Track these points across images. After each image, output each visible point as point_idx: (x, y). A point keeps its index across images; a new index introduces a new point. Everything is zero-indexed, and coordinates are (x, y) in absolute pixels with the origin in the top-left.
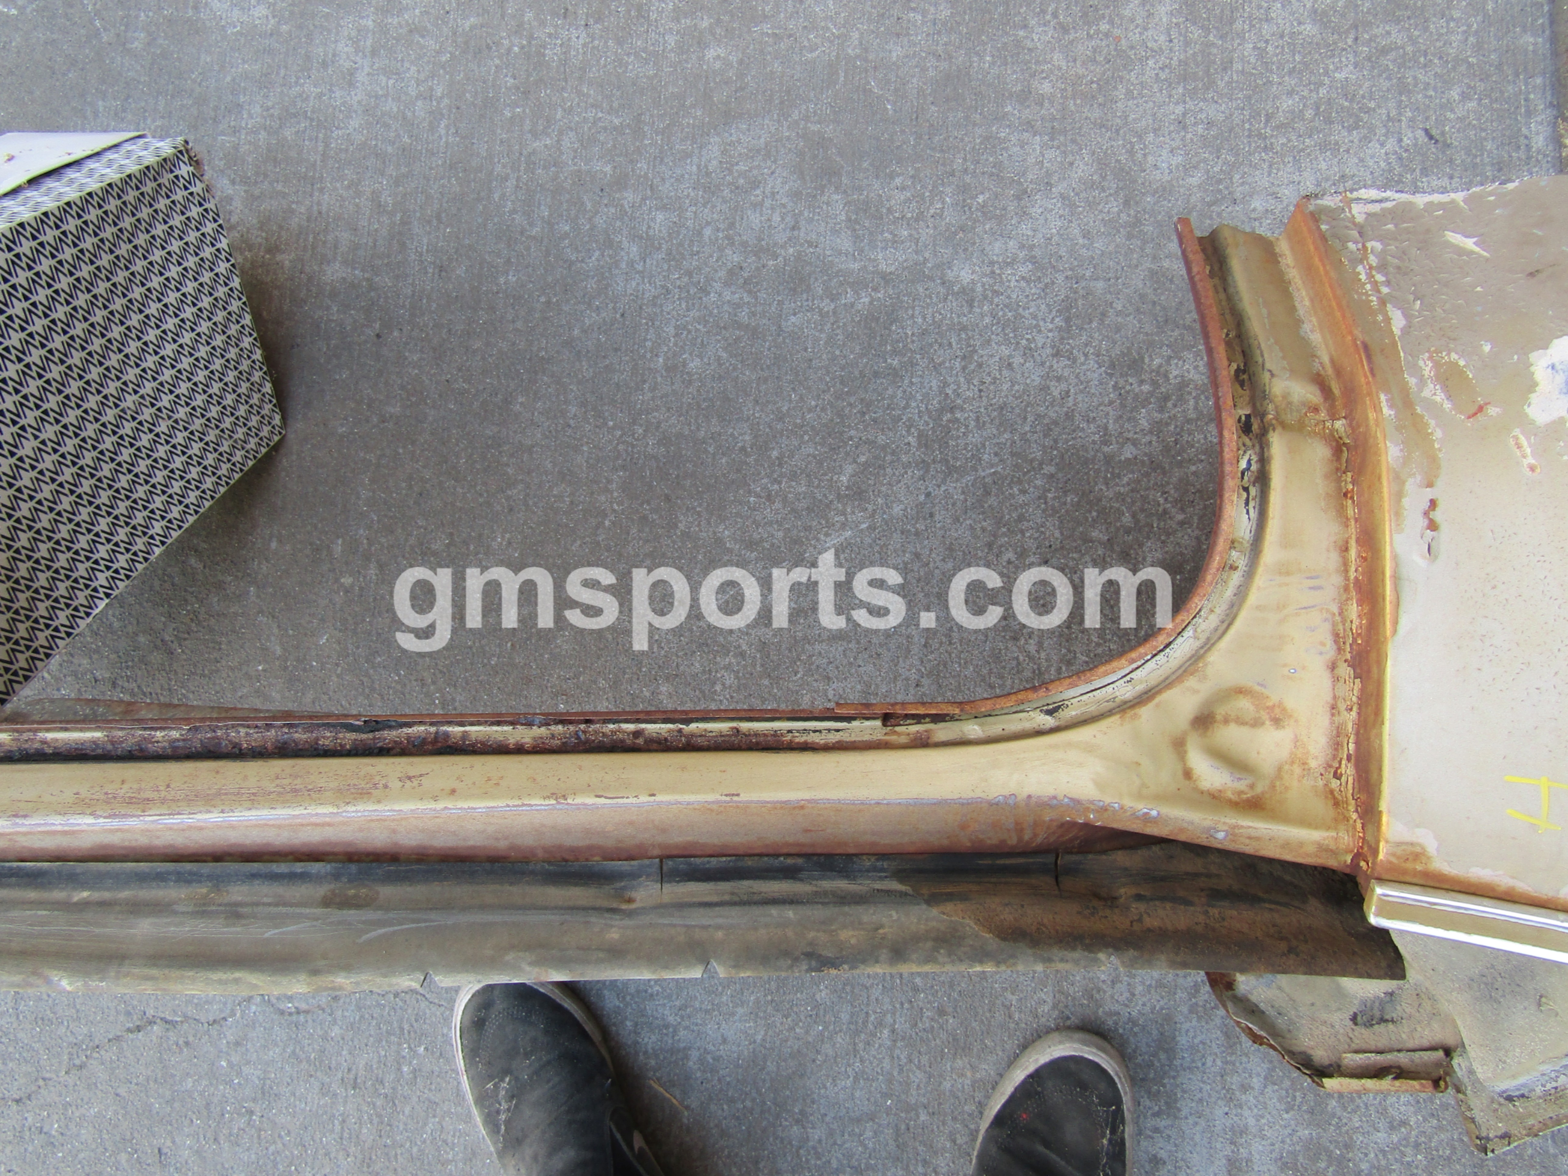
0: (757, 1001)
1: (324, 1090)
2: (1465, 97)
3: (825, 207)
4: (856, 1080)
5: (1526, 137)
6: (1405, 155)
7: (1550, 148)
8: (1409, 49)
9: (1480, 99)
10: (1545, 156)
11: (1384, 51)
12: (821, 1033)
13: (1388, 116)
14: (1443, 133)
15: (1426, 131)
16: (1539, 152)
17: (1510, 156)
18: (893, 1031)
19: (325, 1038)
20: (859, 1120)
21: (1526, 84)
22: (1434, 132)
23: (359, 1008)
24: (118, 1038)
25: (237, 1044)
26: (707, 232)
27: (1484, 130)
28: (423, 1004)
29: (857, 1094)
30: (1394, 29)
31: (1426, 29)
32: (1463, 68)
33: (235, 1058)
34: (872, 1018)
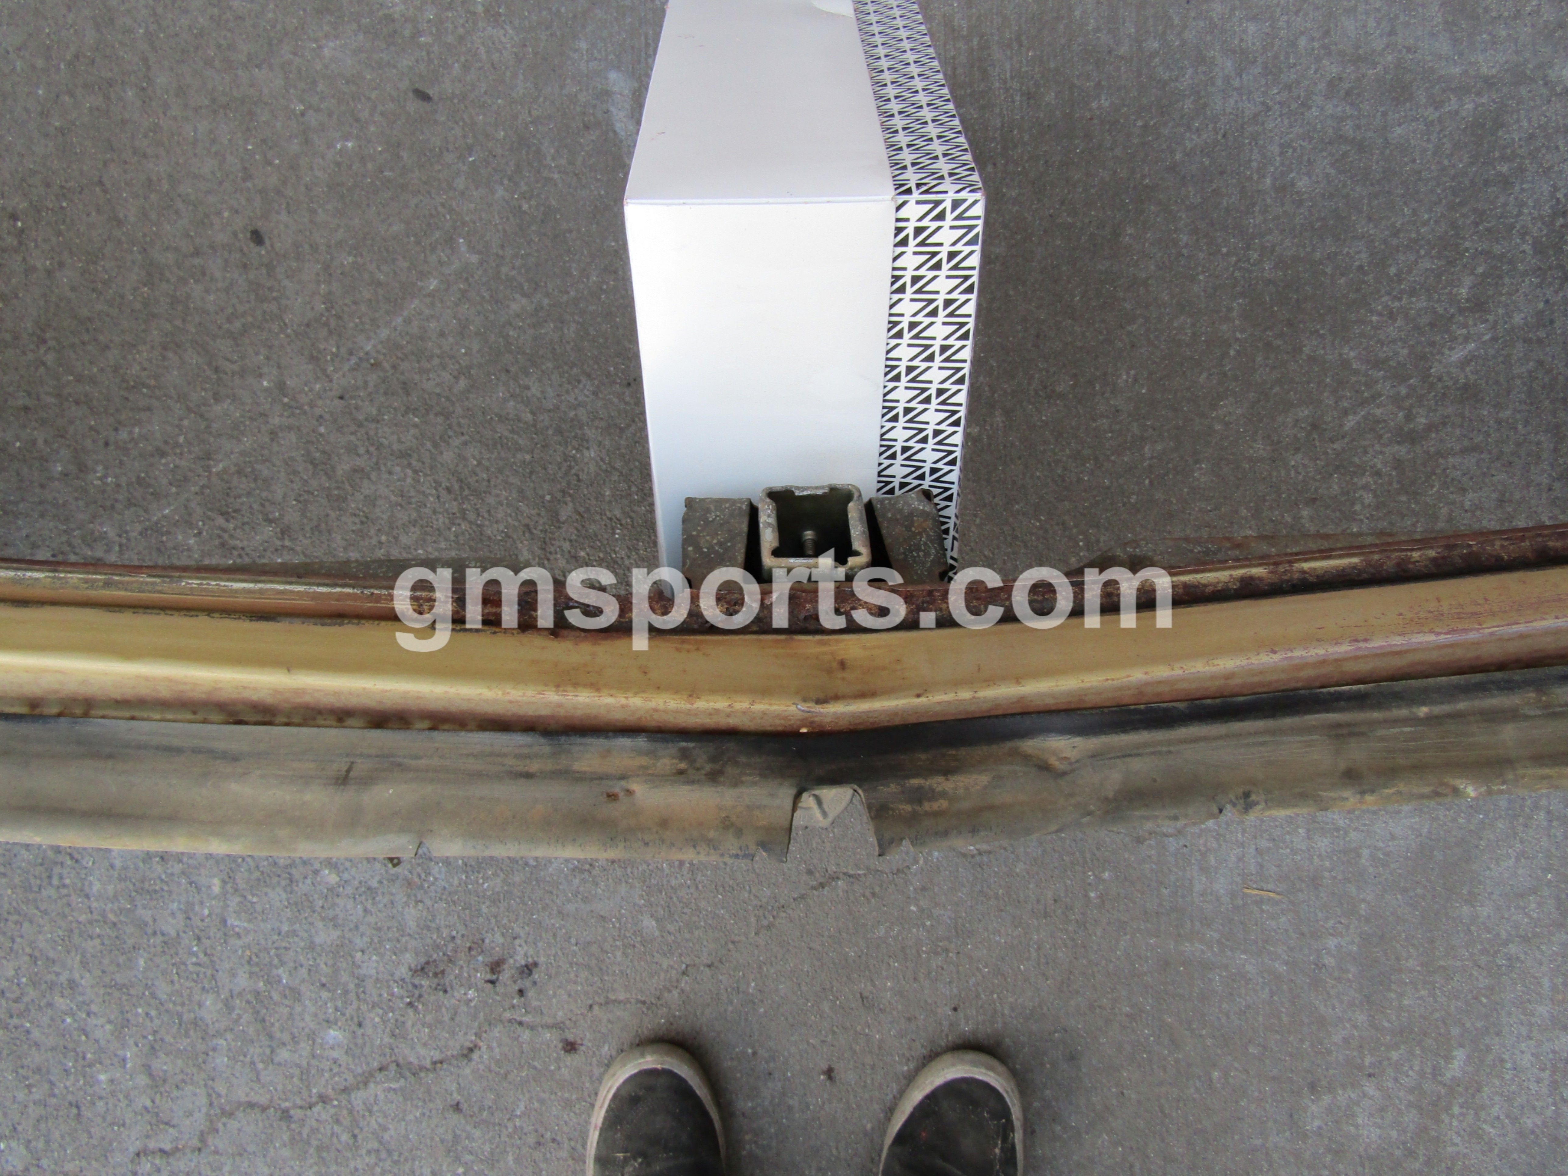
1: (1016, 922)
3: (1420, 9)
4: (1517, 859)
12: (1482, 822)
18: (1549, 812)
19: (1010, 874)
20: (1522, 895)
24: (803, 897)
25: (924, 889)
26: (1302, 42)
29: (1520, 871)
33: (924, 903)
34: (1528, 803)
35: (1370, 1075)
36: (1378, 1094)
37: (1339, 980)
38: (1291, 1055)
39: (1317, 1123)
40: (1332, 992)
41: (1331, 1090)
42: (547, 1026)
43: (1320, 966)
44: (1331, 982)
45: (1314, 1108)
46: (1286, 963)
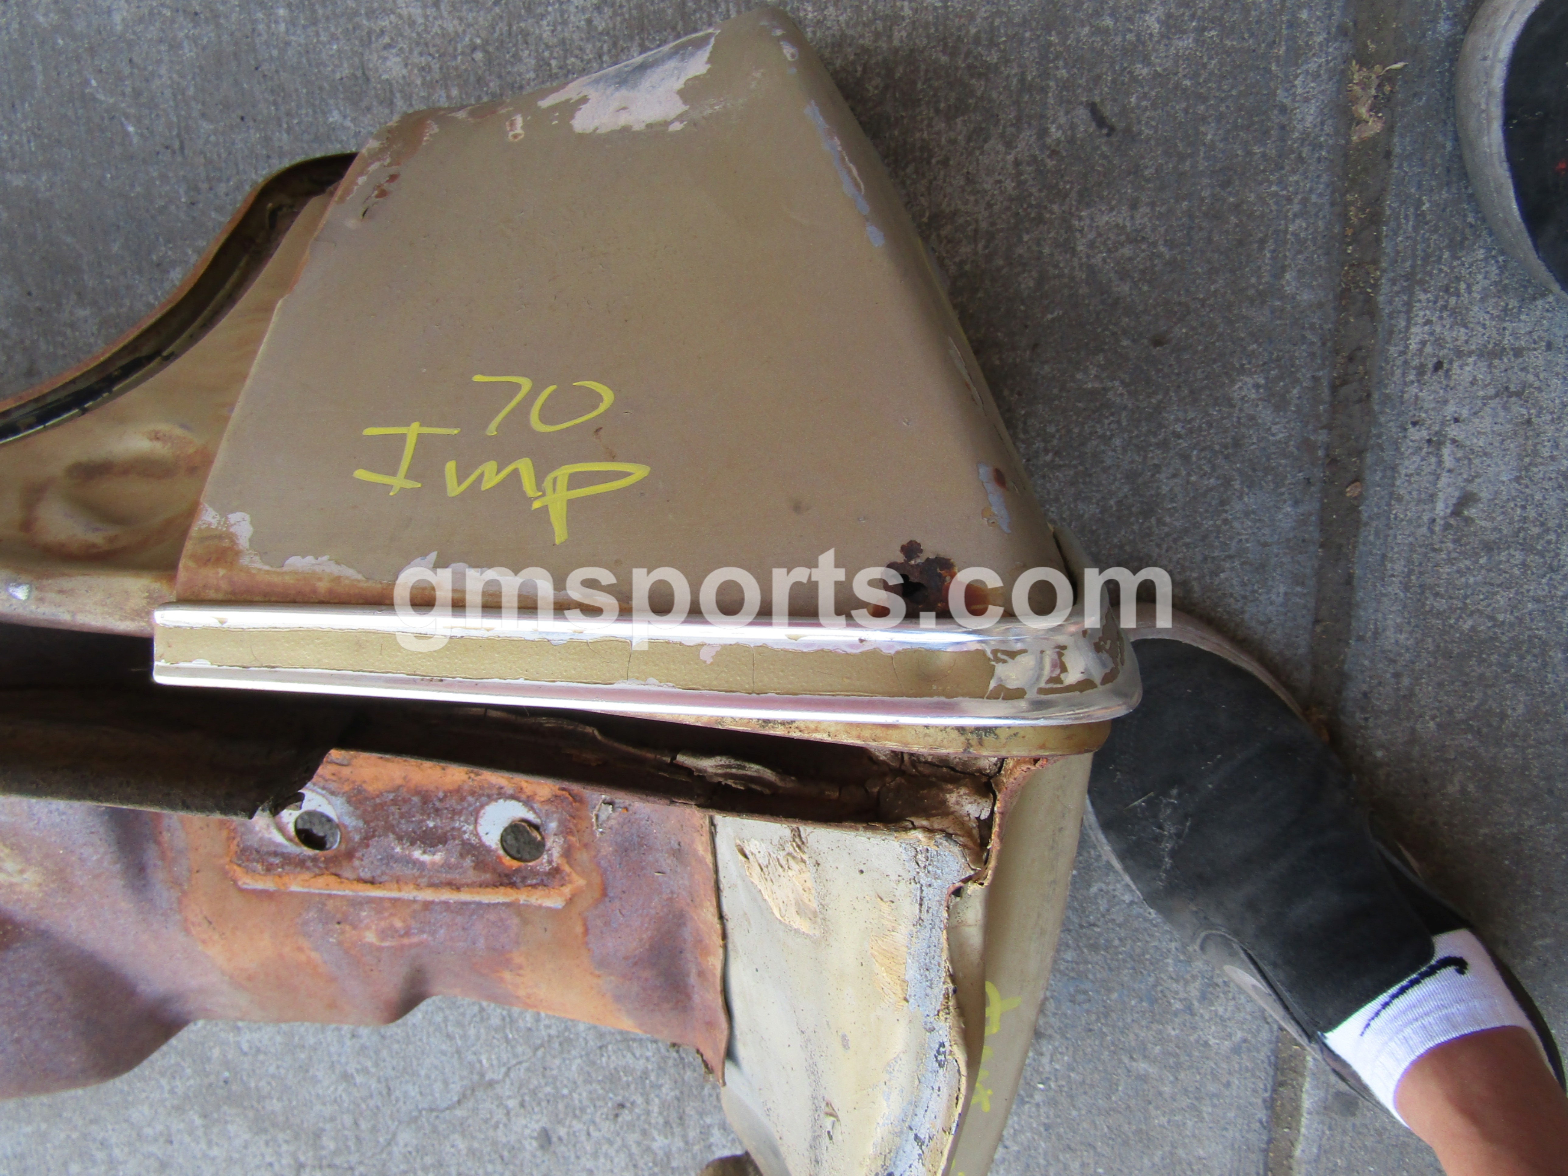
2: (1170, 26)
5: (1283, 110)
6: (1050, 163)
7: (1327, 129)
9: (1200, 31)
10: (1317, 146)
13: (1022, 80)
14: (1124, 111)
15: (1094, 110)
16: (1304, 138)
17: (1249, 153)
22: (1109, 110)
27: (1203, 99)
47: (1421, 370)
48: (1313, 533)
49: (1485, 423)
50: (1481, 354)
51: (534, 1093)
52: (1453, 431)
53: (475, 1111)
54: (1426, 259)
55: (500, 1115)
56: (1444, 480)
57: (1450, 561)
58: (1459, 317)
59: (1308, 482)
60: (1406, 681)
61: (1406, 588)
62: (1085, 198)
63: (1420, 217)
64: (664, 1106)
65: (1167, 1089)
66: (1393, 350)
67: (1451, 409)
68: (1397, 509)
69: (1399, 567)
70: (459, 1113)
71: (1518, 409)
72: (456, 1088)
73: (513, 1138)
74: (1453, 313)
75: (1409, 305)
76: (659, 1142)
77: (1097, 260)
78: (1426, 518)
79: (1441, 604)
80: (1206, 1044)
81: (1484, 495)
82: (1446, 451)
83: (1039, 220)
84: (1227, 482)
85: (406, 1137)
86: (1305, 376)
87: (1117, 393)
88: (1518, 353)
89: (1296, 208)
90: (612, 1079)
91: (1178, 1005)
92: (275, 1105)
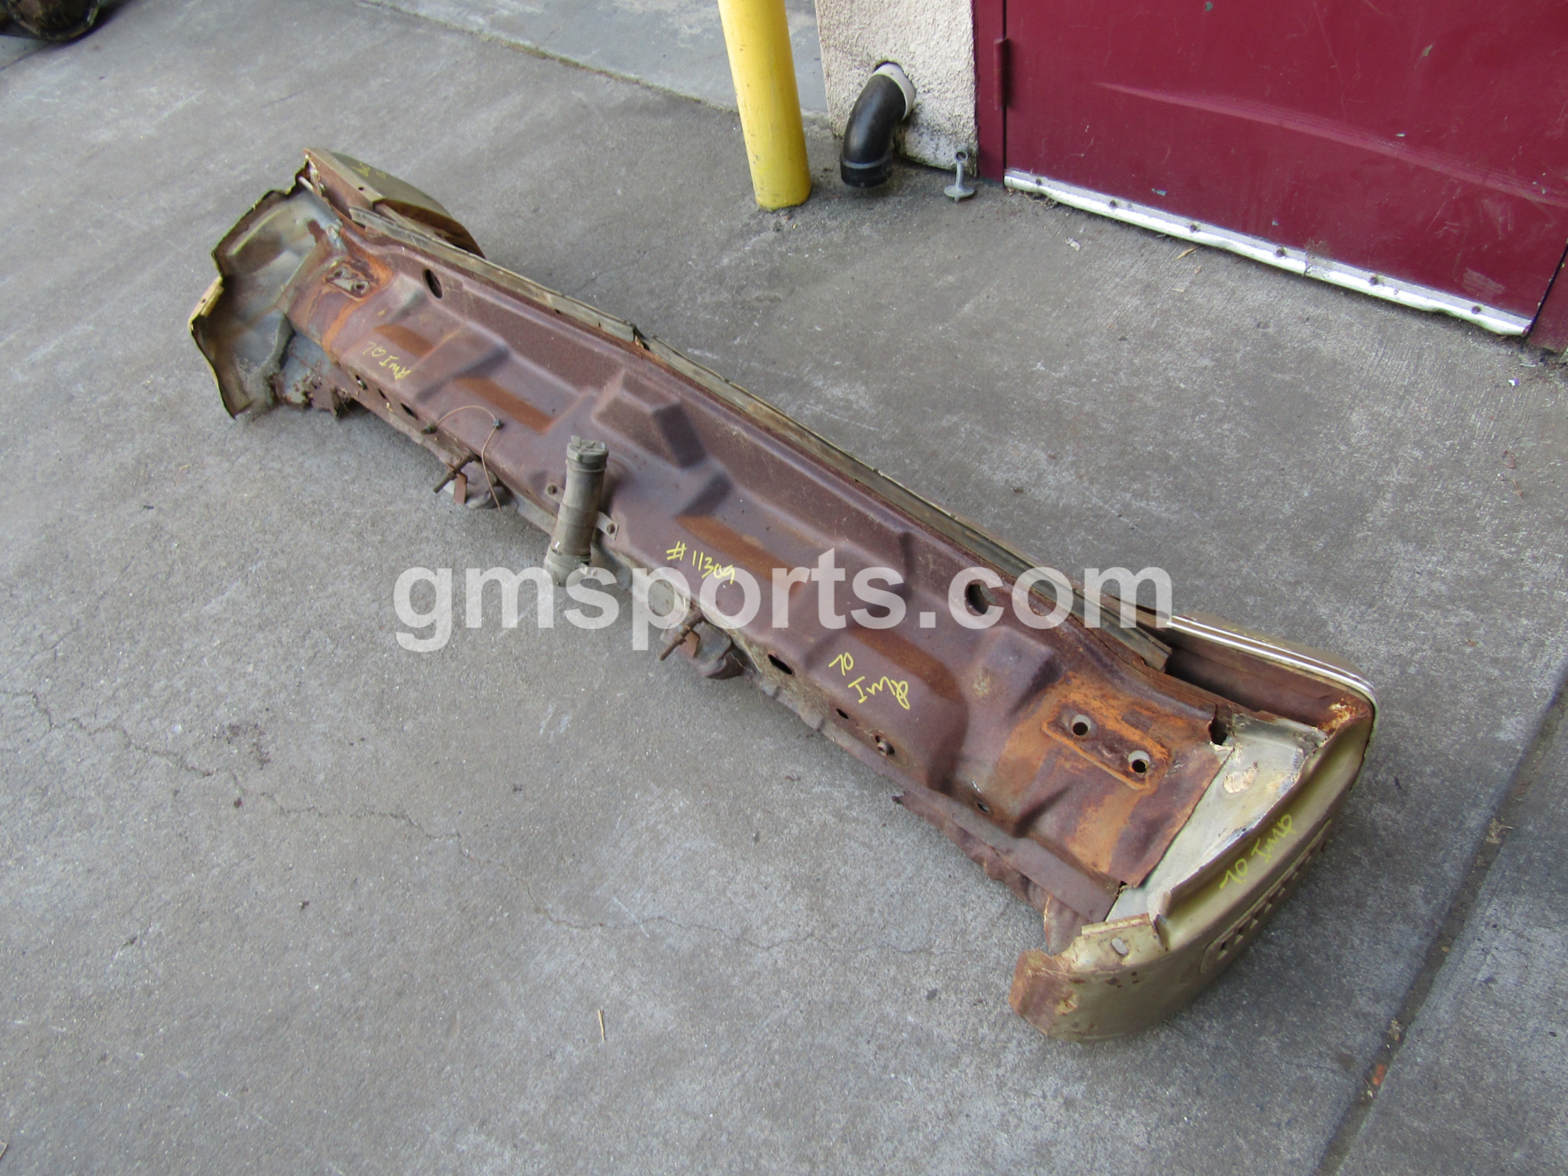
0: (684, 1007)
1: (448, 903)
2: (1433, 774)
4: (703, 1090)
5: (1464, 817)
7: (1478, 831)
8: (1412, 732)
9: (1443, 781)
10: (1472, 833)
11: (1394, 724)
12: (704, 1049)
13: (1376, 759)
14: (1407, 786)
15: (1396, 780)
16: (1469, 829)
17: (1447, 822)
18: (743, 1076)
19: (469, 878)
20: (687, 1114)
21: (1481, 788)
22: (1401, 782)
23: (496, 874)
24: (384, 815)
25: (430, 853)
27: (1437, 798)
28: (526, 893)
29: (698, 1098)
30: (1407, 717)
31: (1429, 726)
32: (1442, 759)
33: (423, 860)
34: (737, 1060)
35: (515, 1146)
36: (508, 1162)
37: (553, 1073)
38: (491, 1094)
39: (464, 1147)
40: (544, 1077)
41: (489, 1134)
42: (241, 788)
43: (551, 1056)
44: (548, 1070)
45: (472, 1136)
46: (538, 1039)
47: (1488, 924)
48: (1423, 954)
49: (1509, 958)
50: (1514, 932)
51: (947, 970)
52: (1494, 952)
53: (913, 961)
54: (1502, 889)
55: (922, 971)
56: (1484, 967)
57: (1477, 999)
58: (1509, 915)
59: (1428, 934)
60: (1442, 1036)
61: (1455, 998)
62: (1382, 800)
63: (1503, 877)
64: (1001, 1014)
65: (1247, 1162)
66: (1478, 910)
67: (1496, 944)
68: (1461, 965)
69: (1455, 988)
70: (905, 957)
71: (1523, 959)
72: (914, 945)
73: (919, 984)
74: (1507, 912)
75: (1490, 901)
76: (984, 1030)
77: (1378, 819)
78: (1473, 976)
79: (1468, 1013)
80: (1279, 1149)
81: (1501, 982)
82: (1489, 957)
83: (1362, 797)
84: (1395, 915)
85: (872, 953)
86: (1441, 898)
87: (1365, 861)
88: (1529, 940)
89: (1458, 846)
90: (987, 987)
91: (1274, 1120)
92: (829, 903)
